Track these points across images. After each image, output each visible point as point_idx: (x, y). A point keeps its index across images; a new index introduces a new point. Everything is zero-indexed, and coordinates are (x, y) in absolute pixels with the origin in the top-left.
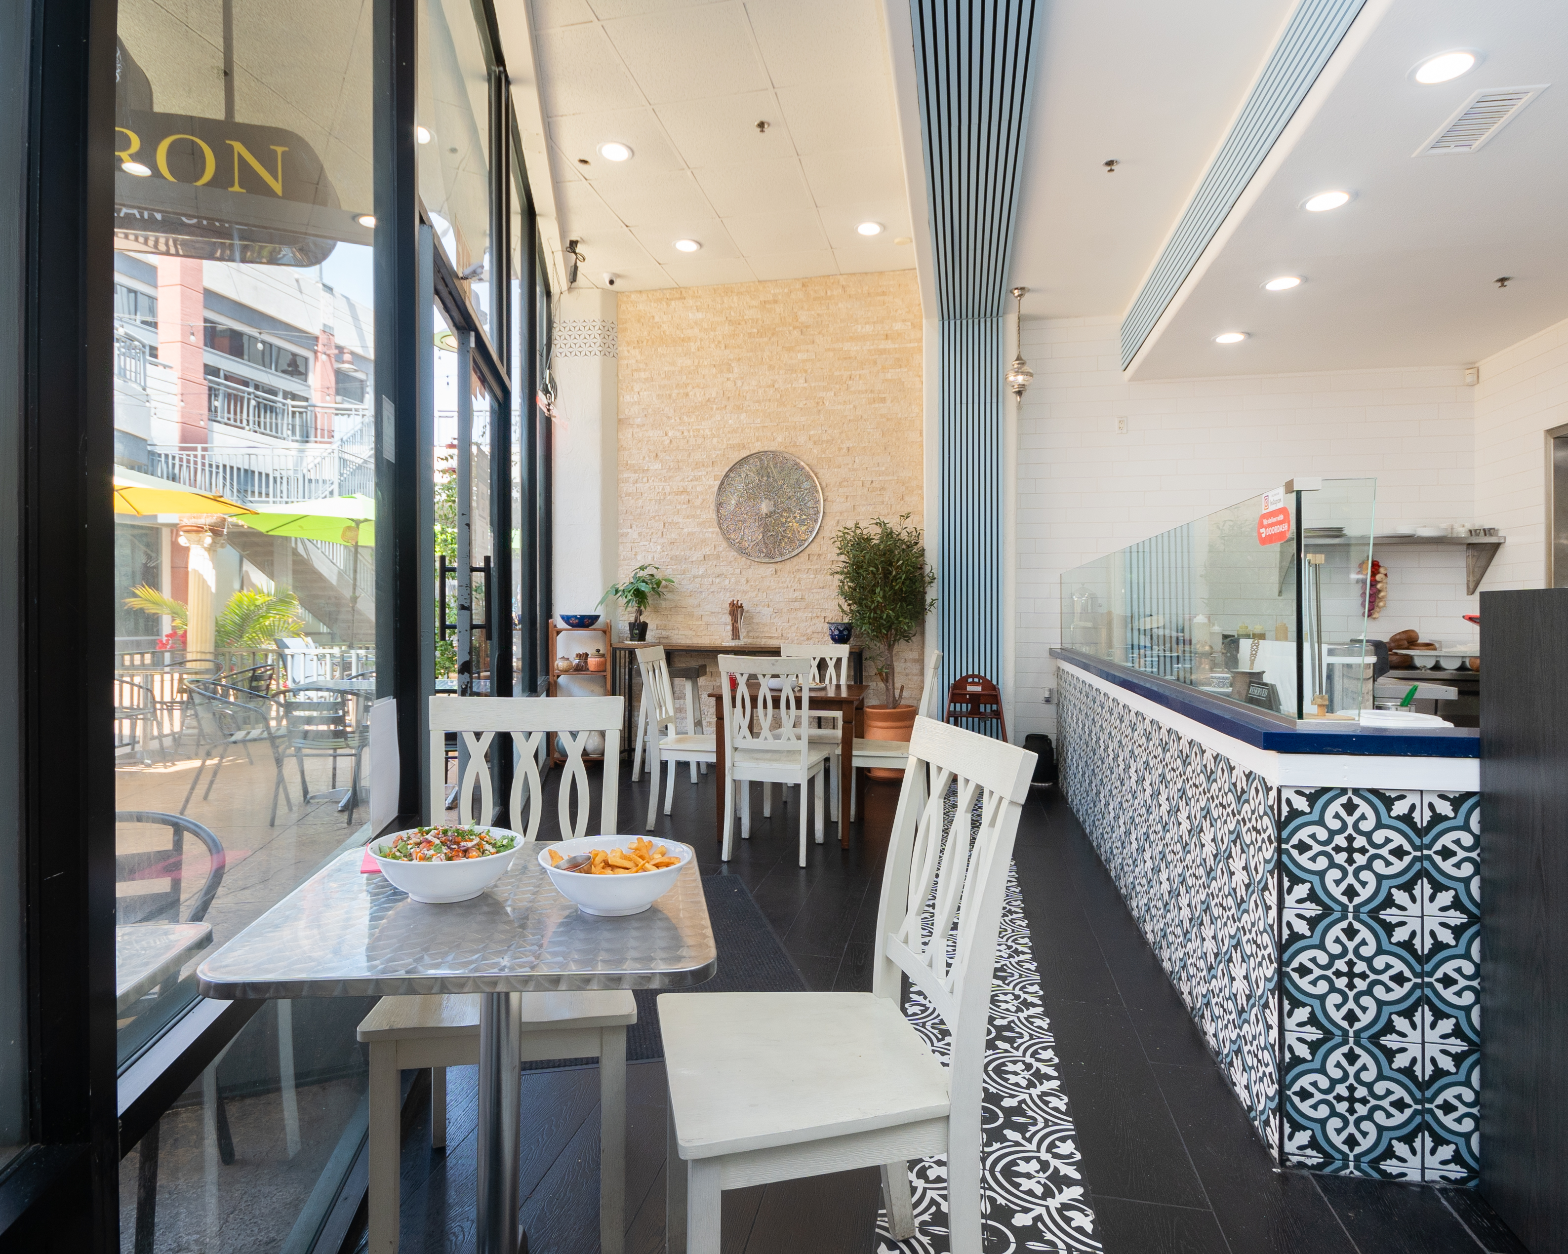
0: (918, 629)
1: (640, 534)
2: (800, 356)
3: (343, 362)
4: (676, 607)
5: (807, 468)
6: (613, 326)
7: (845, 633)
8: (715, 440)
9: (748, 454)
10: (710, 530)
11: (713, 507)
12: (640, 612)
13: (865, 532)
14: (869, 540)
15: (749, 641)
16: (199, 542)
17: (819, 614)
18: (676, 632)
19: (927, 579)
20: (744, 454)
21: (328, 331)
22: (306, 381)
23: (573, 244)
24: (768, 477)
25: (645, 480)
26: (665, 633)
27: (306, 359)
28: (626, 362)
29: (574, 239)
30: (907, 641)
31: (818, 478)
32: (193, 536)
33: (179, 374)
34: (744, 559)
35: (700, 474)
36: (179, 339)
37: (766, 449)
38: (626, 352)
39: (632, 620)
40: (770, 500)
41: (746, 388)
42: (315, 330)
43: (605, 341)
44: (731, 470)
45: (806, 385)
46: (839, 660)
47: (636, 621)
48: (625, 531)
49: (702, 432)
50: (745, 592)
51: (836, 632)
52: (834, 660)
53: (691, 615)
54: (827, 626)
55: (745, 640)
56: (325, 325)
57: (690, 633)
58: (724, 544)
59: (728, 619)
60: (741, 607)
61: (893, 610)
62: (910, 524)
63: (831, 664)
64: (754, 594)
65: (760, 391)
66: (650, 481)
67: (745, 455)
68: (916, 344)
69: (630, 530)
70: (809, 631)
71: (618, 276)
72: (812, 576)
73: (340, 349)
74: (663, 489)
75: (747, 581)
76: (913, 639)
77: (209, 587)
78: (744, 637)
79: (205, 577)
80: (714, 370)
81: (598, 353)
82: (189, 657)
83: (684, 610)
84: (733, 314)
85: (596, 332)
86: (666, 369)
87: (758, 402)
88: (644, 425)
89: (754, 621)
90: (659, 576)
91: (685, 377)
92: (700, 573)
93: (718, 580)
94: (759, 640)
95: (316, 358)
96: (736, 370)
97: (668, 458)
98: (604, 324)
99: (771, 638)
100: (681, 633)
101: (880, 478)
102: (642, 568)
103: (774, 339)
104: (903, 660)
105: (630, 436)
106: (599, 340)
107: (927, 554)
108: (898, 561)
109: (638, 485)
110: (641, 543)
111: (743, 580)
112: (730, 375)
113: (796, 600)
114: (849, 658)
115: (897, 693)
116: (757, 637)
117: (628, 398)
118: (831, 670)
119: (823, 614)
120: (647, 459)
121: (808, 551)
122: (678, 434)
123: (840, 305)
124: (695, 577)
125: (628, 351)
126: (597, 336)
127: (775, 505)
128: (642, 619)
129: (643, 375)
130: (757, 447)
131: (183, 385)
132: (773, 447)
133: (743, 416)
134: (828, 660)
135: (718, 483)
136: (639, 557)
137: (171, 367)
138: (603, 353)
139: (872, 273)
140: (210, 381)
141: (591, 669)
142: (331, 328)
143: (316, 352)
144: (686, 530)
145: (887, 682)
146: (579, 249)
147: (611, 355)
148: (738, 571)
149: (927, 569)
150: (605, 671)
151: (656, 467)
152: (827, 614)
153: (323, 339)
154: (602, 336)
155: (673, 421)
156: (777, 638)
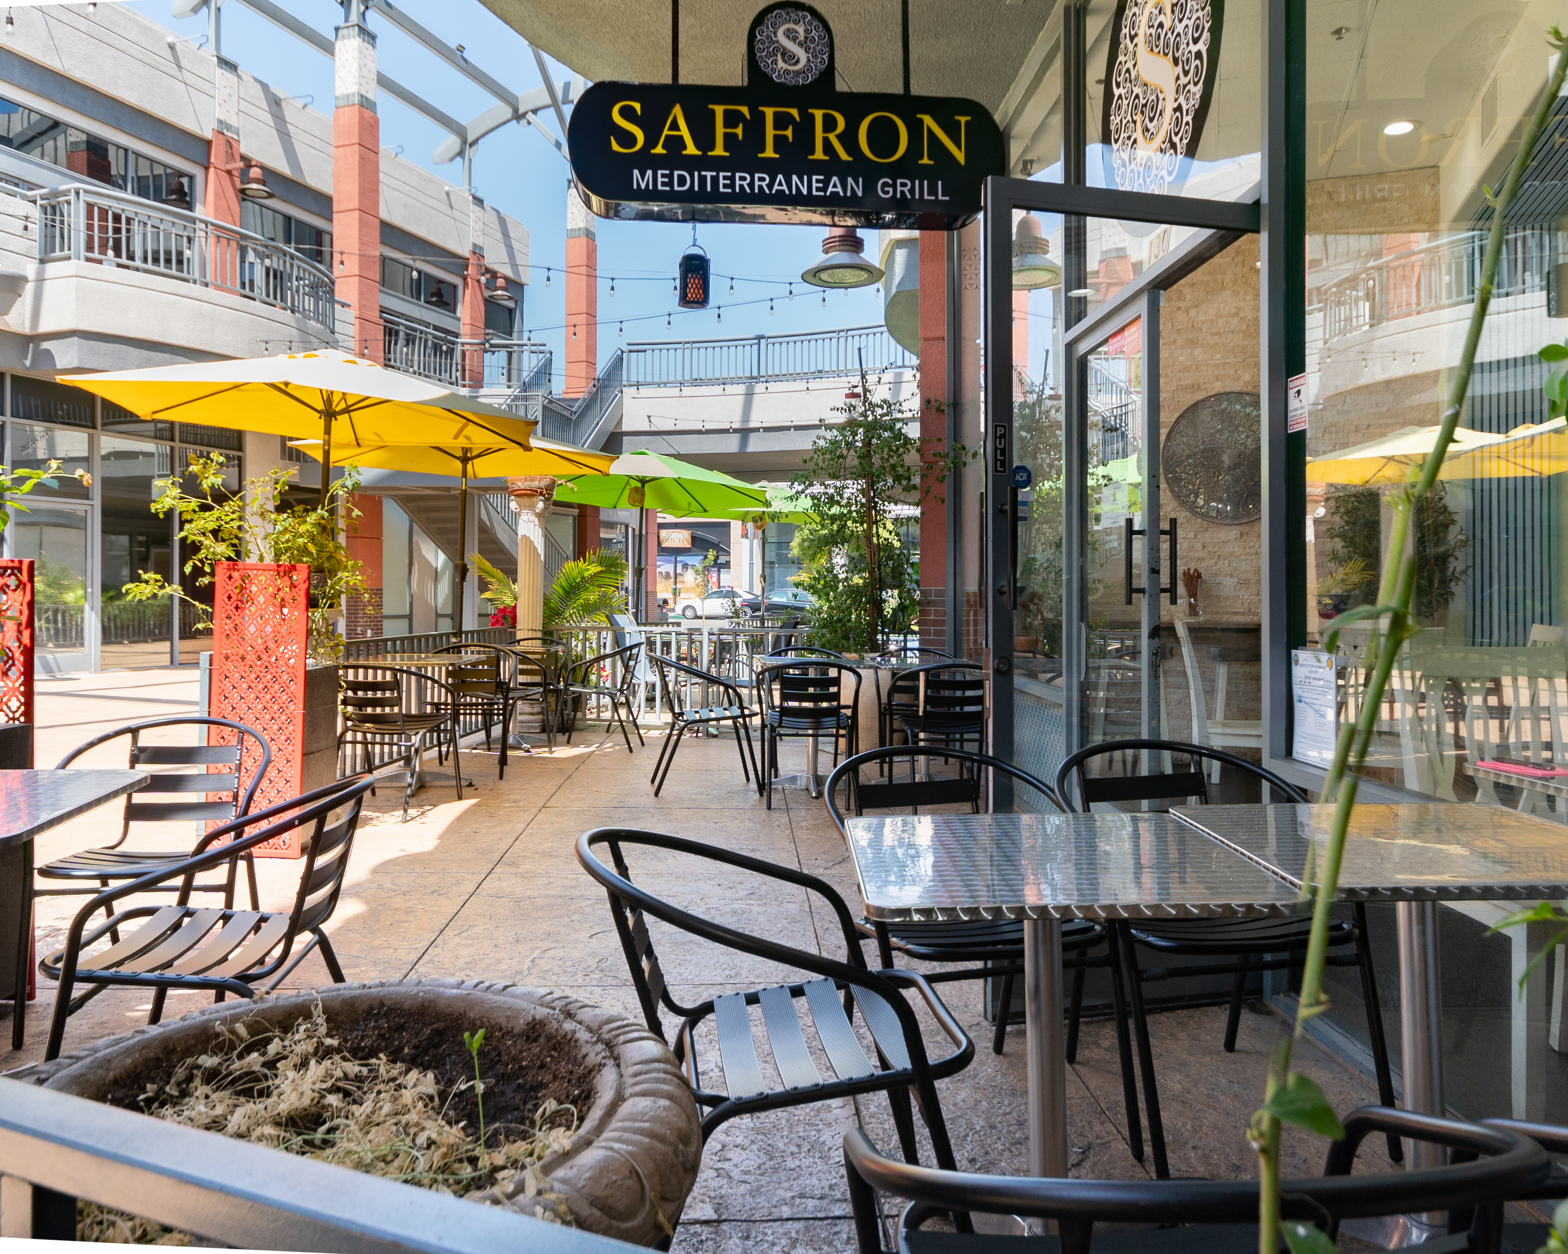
3: (496, 289)
9: (1205, 396)
15: (1208, 617)
16: (532, 507)
20: (1200, 396)
21: (478, 251)
22: (455, 312)
27: (455, 287)
32: (525, 501)
33: (357, 313)
36: (357, 272)
37: (1228, 389)
41: (1202, 318)
42: (465, 251)
44: (1181, 416)
50: (1201, 560)
56: (475, 245)
60: (1196, 577)
64: (1212, 562)
65: (1221, 322)
73: (494, 275)
75: (1204, 547)
82: (520, 635)
87: (1218, 334)
89: (1217, 593)
95: (466, 285)
96: (1188, 297)
99: (1236, 613)
103: (1239, 259)
111: (1199, 545)
112: (1181, 304)
123: (1325, 215)
130: (1217, 388)
131: (361, 325)
132: (1237, 386)
133: (1198, 352)
137: (349, 306)
139: (1369, 175)
140: (386, 321)
142: (481, 248)
143: (465, 279)
148: (1192, 535)
153: (473, 261)
156: (1243, 614)
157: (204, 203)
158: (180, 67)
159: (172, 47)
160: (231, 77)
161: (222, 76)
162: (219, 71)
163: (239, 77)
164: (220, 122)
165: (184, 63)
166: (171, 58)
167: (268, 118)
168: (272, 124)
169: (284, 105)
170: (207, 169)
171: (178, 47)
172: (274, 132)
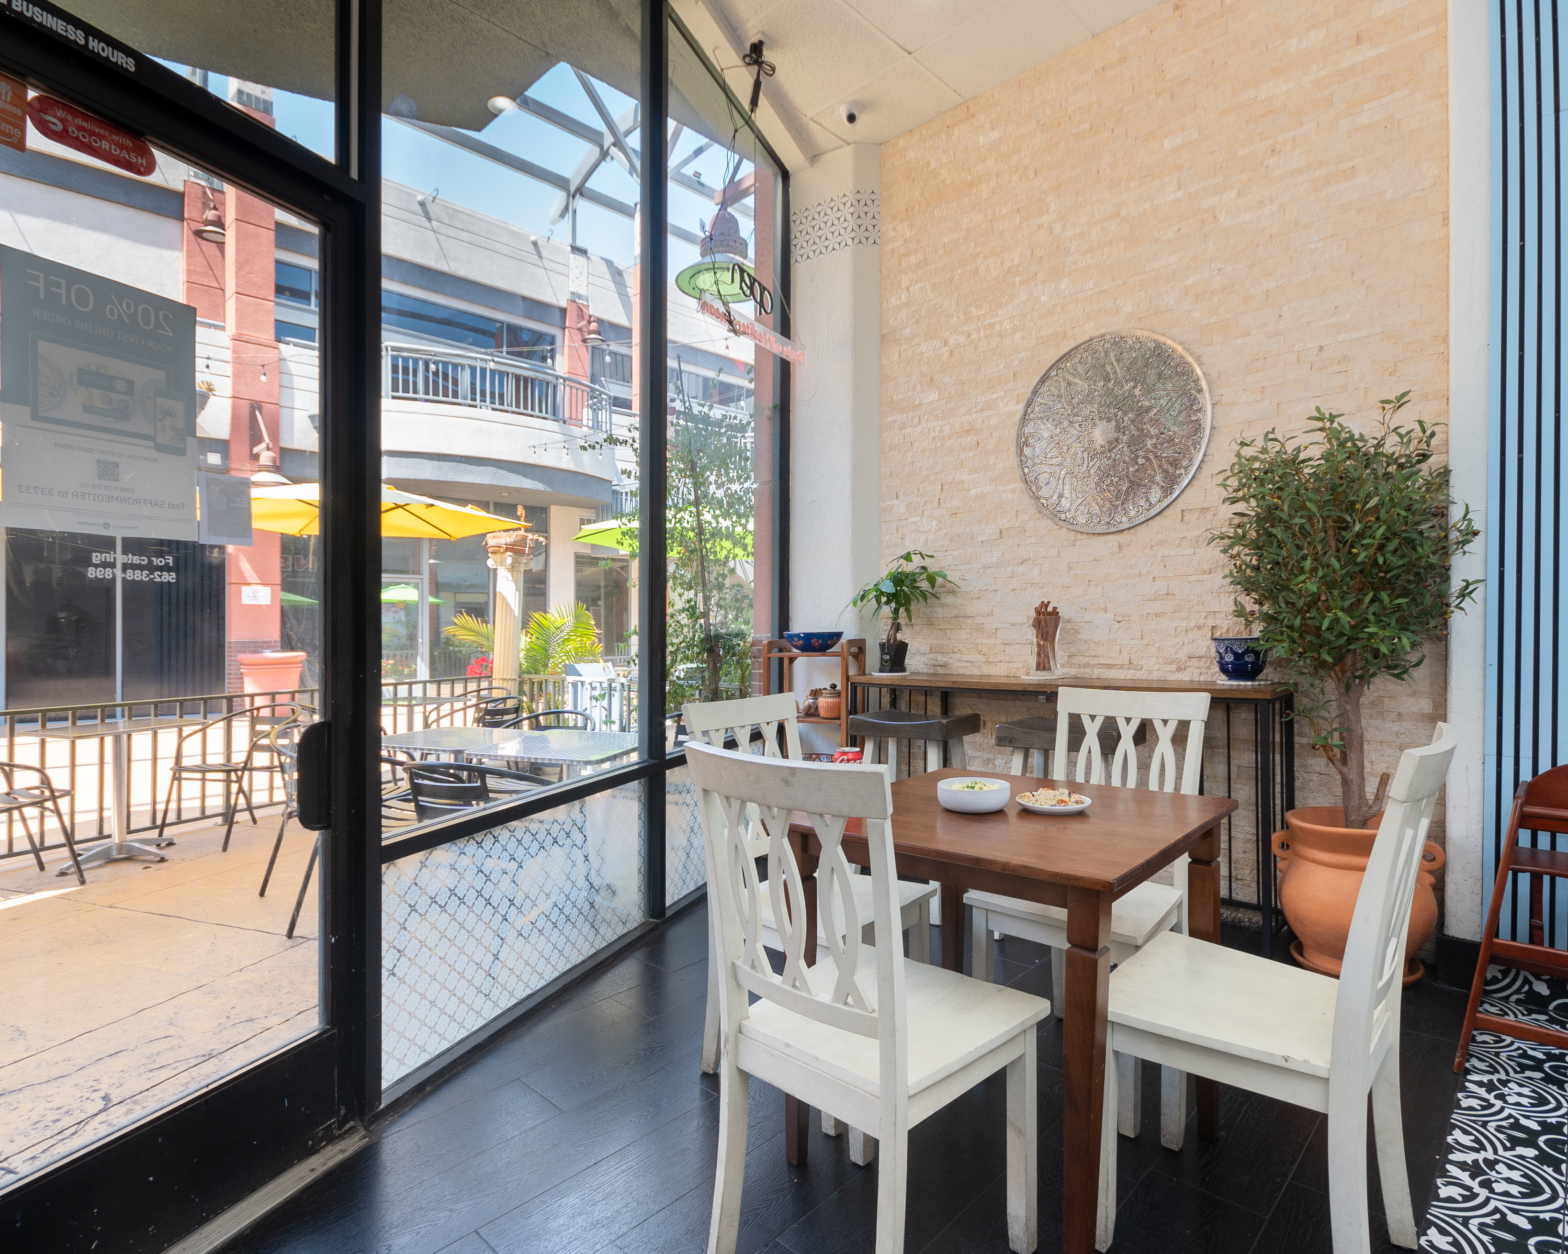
0: (1427, 648)
1: (908, 506)
2: (1168, 143)
4: (957, 617)
5: (1180, 349)
6: (873, 197)
7: (1249, 658)
8: (1018, 335)
9: (1072, 345)
10: (1011, 487)
11: (1013, 448)
12: (897, 627)
13: (1290, 447)
14: (1294, 463)
15: (1071, 672)
17: (1201, 622)
18: (958, 656)
19: (1454, 535)
20: (1065, 349)
23: (757, 48)
24: (1107, 379)
25: (916, 420)
26: (941, 659)
28: (890, 247)
29: (755, 40)
30: (1398, 676)
31: (1201, 364)
32: (498, 557)
34: (1064, 530)
35: (994, 396)
38: (891, 231)
39: (884, 638)
40: (1109, 420)
41: (1069, 232)
43: (860, 222)
44: (1042, 379)
45: (1179, 194)
46: (1184, 726)
47: (889, 640)
48: (889, 503)
49: (998, 327)
51: (1229, 658)
52: (1172, 726)
53: (980, 629)
54: (1213, 645)
55: (1066, 670)
57: (978, 658)
58: (1031, 509)
59: (1031, 634)
60: (1055, 612)
61: (1347, 611)
62: (1406, 419)
63: (1165, 734)
64: (1078, 591)
65: (1095, 231)
66: (923, 422)
67: (1067, 350)
68: (1433, 29)
69: (895, 502)
70: (1182, 654)
71: (864, 106)
72: (1190, 551)
74: (941, 431)
75: (1070, 568)
76: (1415, 673)
77: (512, 611)
78: (1062, 666)
79: (508, 600)
80: (1017, 219)
81: (850, 242)
82: (495, 684)
83: (969, 621)
84: (1048, 111)
85: (846, 211)
86: (946, 239)
87: (1091, 251)
88: (914, 337)
89: (1080, 636)
90: (933, 566)
91: (972, 245)
92: (994, 559)
93: (1021, 570)
94: (1088, 671)
96: (1053, 207)
97: (947, 380)
98: (859, 196)
99: (1110, 666)
100: (965, 658)
101: (1341, 338)
102: (907, 557)
103: (1120, 129)
104: (1393, 716)
105: (896, 358)
106: (851, 223)
107: (1454, 479)
108: (1369, 497)
109: (907, 431)
110: (910, 520)
111: (1063, 567)
112: (1043, 219)
113: (1156, 598)
114: (1208, 725)
115: (1371, 788)
116: (1086, 665)
117: (894, 301)
118: (1164, 747)
119: (1211, 623)
120: (918, 388)
121: (1180, 504)
122: (962, 339)
124: (986, 567)
125: (894, 229)
126: (849, 217)
127: (1118, 429)
128: (899, 636)
129: (914, 260)
130: (1089, 330)
132: (1113, 325)
133: (1064, 283)
134: (1158, 725)
135: (1021, 406)
136: (907, 542)
138: (857, 240)
141: (822, 714)
144: (973, 492)
145: (1344, 760)
146: (768, 55)
147: (871, 241)
149: (1456, 514)
150: (839, 719)
151: (931, 398)
152: (1218, 622)
154: (856, 215)
155: (955, 319)
156: (1121, 667)
157: (563, 355)
158: (541, 257)
159: (535, 244)
160: (581, 259)
161: (576, 260)
162: (572, 256)
163: (588, 258)
164: (573, 293)
165: (544, 254)
166: (534, 251)
167: (611, 285)
168: (615, 290)
169: (625, 275)
170: (564, 328)
171: (540, 243)
172: (616, 295)
